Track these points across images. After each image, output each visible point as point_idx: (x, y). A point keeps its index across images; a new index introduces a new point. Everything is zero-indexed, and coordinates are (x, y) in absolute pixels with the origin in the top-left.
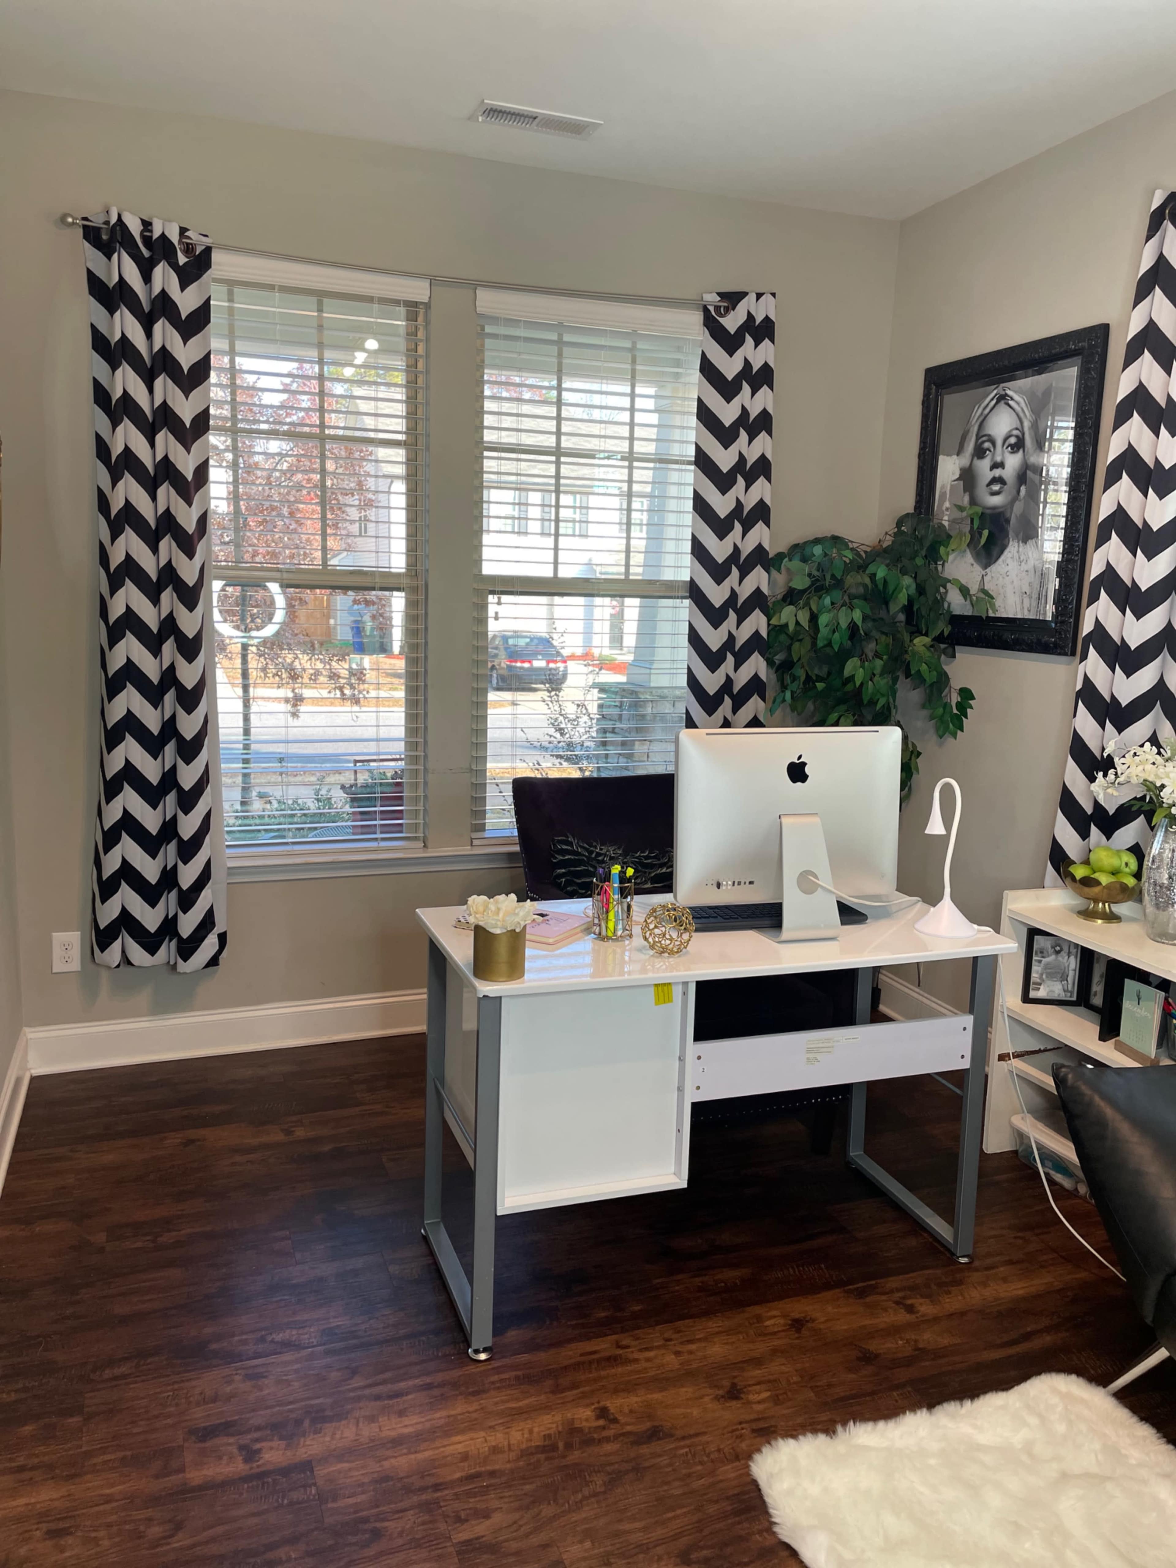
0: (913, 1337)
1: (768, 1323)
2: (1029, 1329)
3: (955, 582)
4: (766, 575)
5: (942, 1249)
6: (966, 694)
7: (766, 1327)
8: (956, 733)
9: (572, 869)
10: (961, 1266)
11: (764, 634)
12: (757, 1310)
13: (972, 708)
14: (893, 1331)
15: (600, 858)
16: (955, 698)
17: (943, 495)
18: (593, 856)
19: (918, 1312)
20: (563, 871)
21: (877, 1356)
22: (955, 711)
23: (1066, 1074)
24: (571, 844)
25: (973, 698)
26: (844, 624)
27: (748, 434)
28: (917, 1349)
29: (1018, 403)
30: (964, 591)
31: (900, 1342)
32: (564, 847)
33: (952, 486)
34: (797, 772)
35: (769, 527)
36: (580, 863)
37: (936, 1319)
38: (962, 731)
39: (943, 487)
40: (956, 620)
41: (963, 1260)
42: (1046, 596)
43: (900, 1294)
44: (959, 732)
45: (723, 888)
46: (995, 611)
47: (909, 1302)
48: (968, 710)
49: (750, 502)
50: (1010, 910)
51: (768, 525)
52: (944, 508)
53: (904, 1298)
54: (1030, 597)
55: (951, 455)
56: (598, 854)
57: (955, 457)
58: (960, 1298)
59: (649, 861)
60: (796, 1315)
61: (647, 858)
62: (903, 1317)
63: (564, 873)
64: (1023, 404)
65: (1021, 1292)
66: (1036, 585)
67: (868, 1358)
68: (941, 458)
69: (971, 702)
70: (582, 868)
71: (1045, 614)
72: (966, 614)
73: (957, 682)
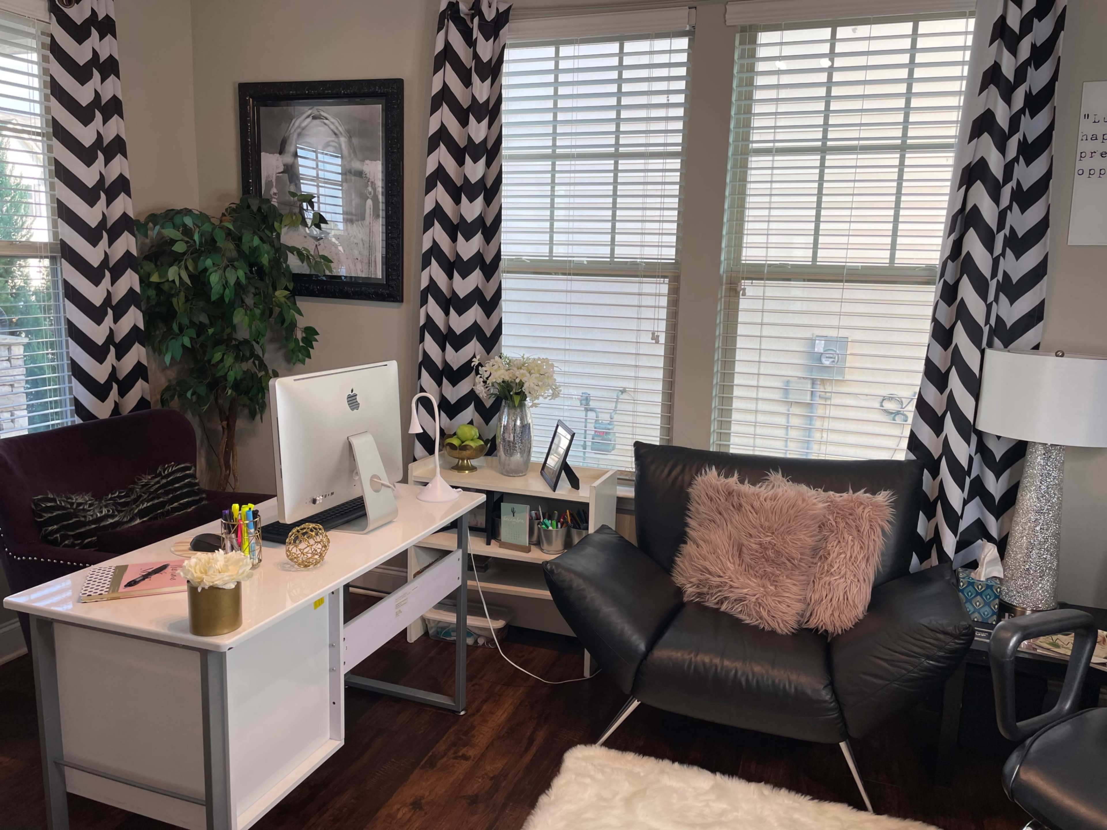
0: (483, 773)
1: (399, 815)
2: (528, 734)
3: (293, 250)
4: (134, 239)
5: (445, 713)
6: (311, 333)
7: (400, 819)
8: (305, 360)
9: (65, 523)
10: (464, 717)
11: (138, 289)
12: (383, 812)
13: (317, 341)
14: (469, 776)
15: (81, 507)
16: (299, 335)
17: (269, 184)
18: (75, 506)
19: (470, 757)
20: (55, 527)
21: (477, 796)
22: (301, 344)
23: (551, 568)
24: (54, 500)
25: (317, 334)
26: (232, 281)
27: (102, 115)
28: (492, 778)
29: (333, 123)
30: (302, 256)
31: (480, 780)
32: (49, 504)
33: (277, 177)
34: (352, 401)
35: (130, 197)
36: (69, 516)
37: (483, 755)
38: (310, 358)
39: (268, 177)
40: (297, 277)
41: (462, 713)
42: (375, 262)
43: (452, 751)
44: (307, 359)
45: (318, 502)
46: (331, 271)
47: (460, 754)
48: (313, 343)
49: (111, 176)
50: (414, 477)
51: (129, 195)
52: (272, 193)
53: (455, 753)
54: (362, 262)
55: (273, 153)
56: (79, 504)
57: (278, 155)
58: (482, 736)
59: (123, 500)
60: (410, 800)
61: (120, 497)
62: (465, 766)
63: (57, 529)
64: (337, 124)
65: (505, 715)
66: (366, 252)
67: (474, 800)
68: (263, 154)
69: (316, 337)
70: (75, 520)
71: (376, 274)
72: (304, 273)
73: (302, 323)
